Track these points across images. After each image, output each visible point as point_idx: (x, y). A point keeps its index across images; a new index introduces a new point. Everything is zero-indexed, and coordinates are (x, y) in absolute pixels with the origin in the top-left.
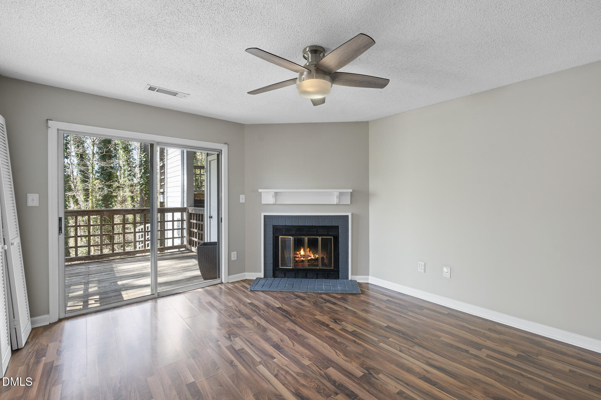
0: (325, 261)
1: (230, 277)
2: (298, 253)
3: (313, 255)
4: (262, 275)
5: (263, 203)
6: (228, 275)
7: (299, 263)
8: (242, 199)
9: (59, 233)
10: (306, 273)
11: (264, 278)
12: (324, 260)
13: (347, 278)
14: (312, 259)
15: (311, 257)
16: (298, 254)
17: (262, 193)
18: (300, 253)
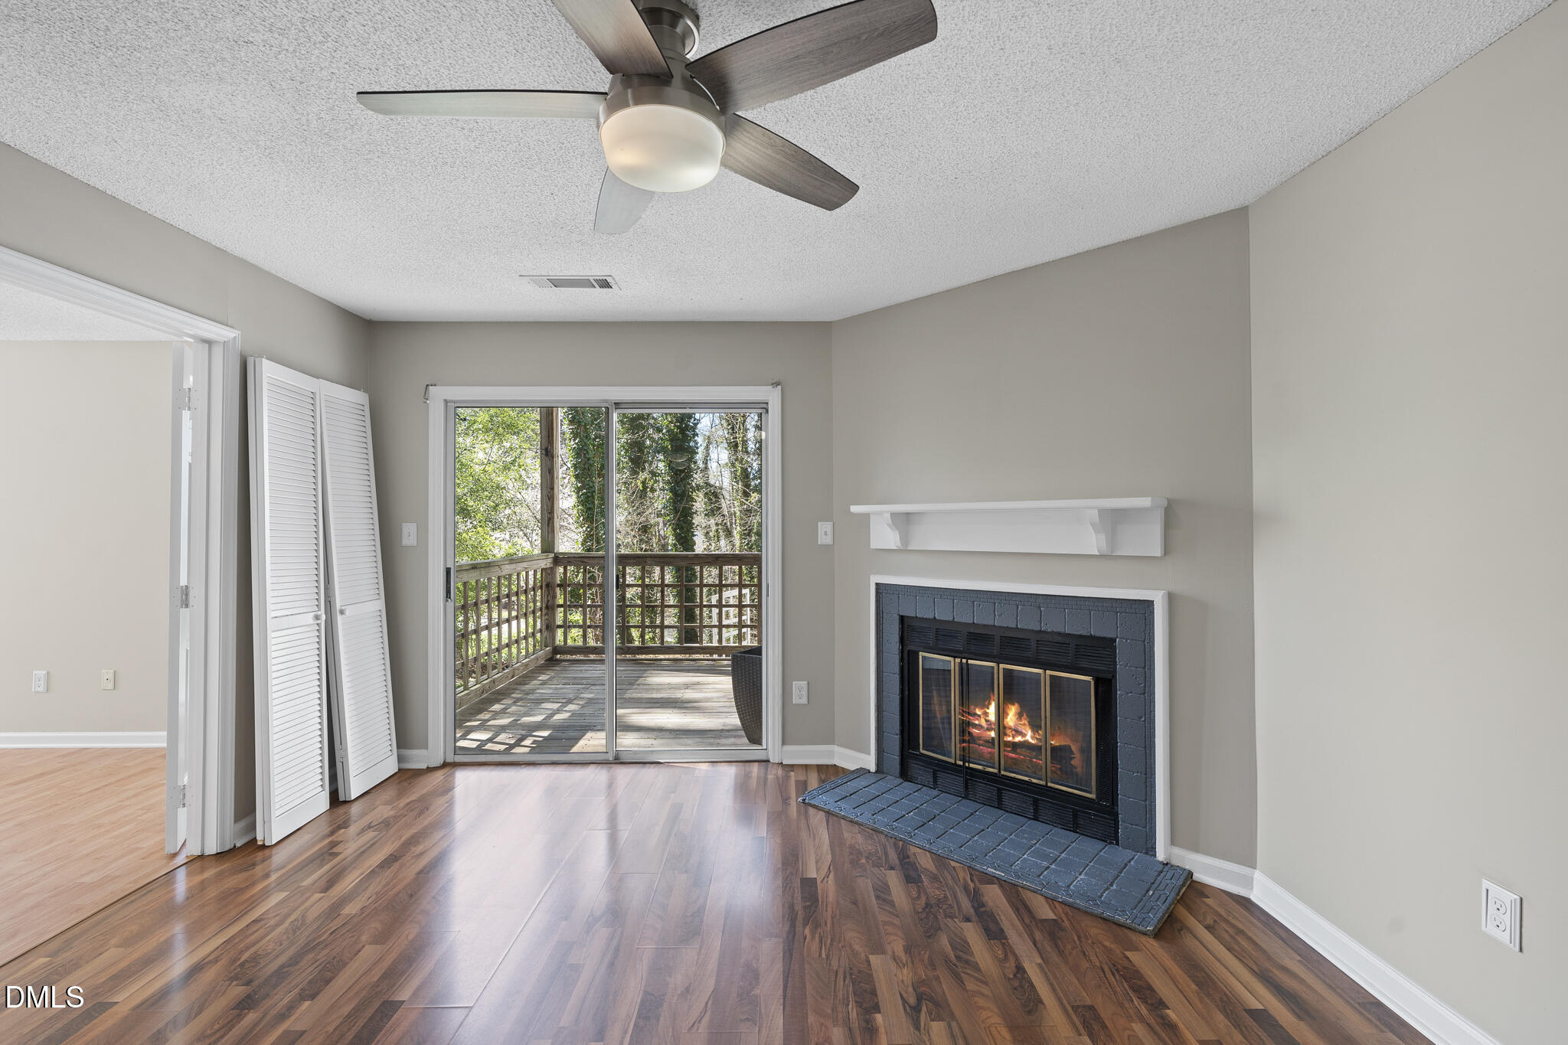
0: (1072, 762)
1: (787, 748)
2: (978, 712)
3: (1033, 731)
4: (870, 762)
5: (874, 545)
6: (784, 743)
7: (980, 745)
8: (825, 533)
9: (447, 597)
10: (999, 791)
11: (876, 772)
12: (1072, 759)
13: (1151, 850)
14: (1025, 745)
15: (1024, 735)
16: (979, 716)
17: (873, 518)
18: (986, 714)
